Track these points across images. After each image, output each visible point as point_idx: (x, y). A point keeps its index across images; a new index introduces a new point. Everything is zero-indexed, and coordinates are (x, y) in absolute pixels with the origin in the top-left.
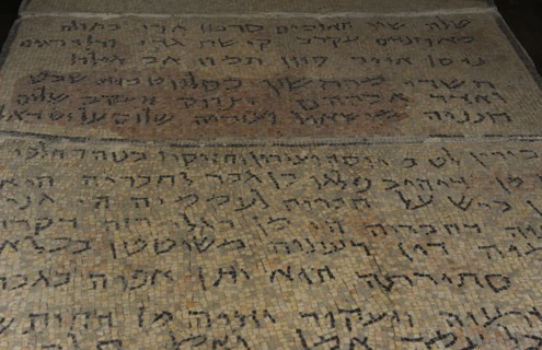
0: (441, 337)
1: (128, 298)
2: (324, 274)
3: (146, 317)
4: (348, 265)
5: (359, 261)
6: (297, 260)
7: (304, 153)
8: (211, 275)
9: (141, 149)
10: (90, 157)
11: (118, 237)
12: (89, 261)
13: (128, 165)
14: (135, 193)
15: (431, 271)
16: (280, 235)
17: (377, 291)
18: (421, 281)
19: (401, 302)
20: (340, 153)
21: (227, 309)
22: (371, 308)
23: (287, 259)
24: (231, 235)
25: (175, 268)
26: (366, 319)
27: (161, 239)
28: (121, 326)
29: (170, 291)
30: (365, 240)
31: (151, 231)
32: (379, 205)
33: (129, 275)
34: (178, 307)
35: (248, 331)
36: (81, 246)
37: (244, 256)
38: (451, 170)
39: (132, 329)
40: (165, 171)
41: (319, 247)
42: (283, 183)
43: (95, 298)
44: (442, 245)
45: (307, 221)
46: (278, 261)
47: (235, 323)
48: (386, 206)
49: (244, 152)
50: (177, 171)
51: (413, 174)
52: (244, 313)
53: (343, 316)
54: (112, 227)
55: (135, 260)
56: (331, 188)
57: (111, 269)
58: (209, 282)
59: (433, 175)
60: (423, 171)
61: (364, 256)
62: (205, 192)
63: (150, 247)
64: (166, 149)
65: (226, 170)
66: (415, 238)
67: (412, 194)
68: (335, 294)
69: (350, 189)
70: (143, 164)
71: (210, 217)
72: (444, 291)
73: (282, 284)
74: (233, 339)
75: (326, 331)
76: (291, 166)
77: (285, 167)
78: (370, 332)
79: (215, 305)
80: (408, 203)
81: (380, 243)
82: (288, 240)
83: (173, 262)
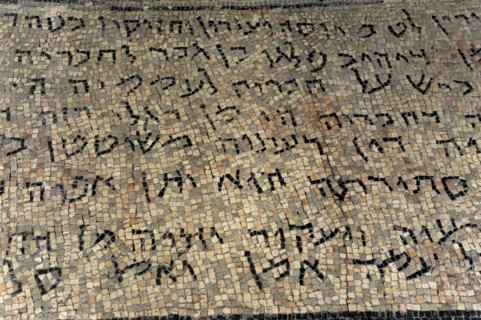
0: (394, 258)
1: (68, 213)
2: (275, 179)
3: (88, 237)
5: (312, 162)
6: (246, 161)
7: (255, 19)
8: (156, 182)
9: (79, 15)
10: (23, 24)
11: (55, 131)
12: (25, 165)
13: (65, 34)
14: (74, 74)
15: (385, 173)
16: (228, 129)
17: (329, 201)
18: (376, 187)
19: (354, 214)
20: (294, 18)
21: (171, 226)
22: (323, 223)
23: (237, 161)
24: (177, 130)
25: (117, 174)
26: (318, 236)
27: (102, 135)
28: (61, 248)
29: (112, 204)
30: (318, 135)
31: (93, 125)
32: (335, 88)
33: (68, 183)
34: (121, 226)
35: (195, 255)
36: (16, 145)
37: (189, 157)
38: (411, 40)
39: (72, 254)
40: (105, 45)
41: (269, 144)
42: (233, 59)
43: (30, 213)
44: (398, 139)
45: (257, 110)
46: (226, 163)
47: (181, 244)
48: (342, 88)
49: (191, 16)
50: (119, 43)
51: (370, 47)
52: (191, 230)
53: (294, 233)
54: (49, 120)
55: (74, 163)
56: (284, 67)
57: (49, 176)
58: (153, 193)
59: (392, 46)
60: (383, 42)
61: (317, 155)
62: (149, 72)
63: (90, 146)
64: (106, 13)
65: (171, 42)
66: (371, 131)
67: (369, 72)
68: (286, 206)
69: (303, 67)
70: (81, 35)
71: (154, 107)
72: (398, 200)
73: (230, 193)
74: (179, 265)
75: (275, 253)
76: (242, 37)
77: (237, 37)
78: (320, 255)
79: (160, 221)
80: (364, 84)
81: (334, 139)
82: (237, 136)
83: (114, 166)
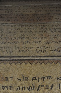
0: (56, 50)
1: (13, 45)
2: (40, 42)
3: (16, 48)
4: (43, 41)
5: (45, 40)
7: (38, 25)
9: (15, 25)
10: (8, 26)
11: (12, 37)
12: (8, 40)
13: (13, 27)
14: (14, 31)
15: (55, 41)
17: (47, 44)
18: (53, 43)
19: (50, 45)
20: (43, 25)
21: (27, 47)
22: (46, 46)
23: (35, 40)
24: (27, 37)
25: (20, 41)
26: (46, 48)
27: (18, 37)
28: (13, 49)
29: (19, 44)
30: (46, 37)
31: (17, 36)
32: (48, 32)
33: (13, 42)
34: (20, 47)
35: (30, 50)
36: (7, 38)
37: (29, 40)
38: (59, 27)
40: (18, 28)
41: (39, 38)
42: (35, 29)
43: (9, 45)
44: (57, 37)
45: (38, 35)
47: (28, 49)
48: (49, 32)
49: (29, 25)
50: (20, 28)
51: (53, 28)
52: (29, 47)
53: (42, 48)
54: (11, 36)
55: (14, 40)
56: (41, 30)
57: (11, 41)
58: (24, 43)
59: (56, 28)
60: (55, 27)
61: (46, 39)
62: (24, 31)
63: (16, 38)
64: (18, 25)
65: (27, 27)
66: (53, 37)
67: (53, 30)
68: (41, 44)
69: (44, 30)
70: (15, 27)
71: (24, 34)
72: (56, 44)
73: (34, 43)
74: (27, 51)
75: (40, 49)
76: (36, 27)
77: (35, 27)
78: (46, 50)
79: (25, 46)
80: (52, 32)
81: (48, 37)
82: (35, 37)
83: (19, 40)
